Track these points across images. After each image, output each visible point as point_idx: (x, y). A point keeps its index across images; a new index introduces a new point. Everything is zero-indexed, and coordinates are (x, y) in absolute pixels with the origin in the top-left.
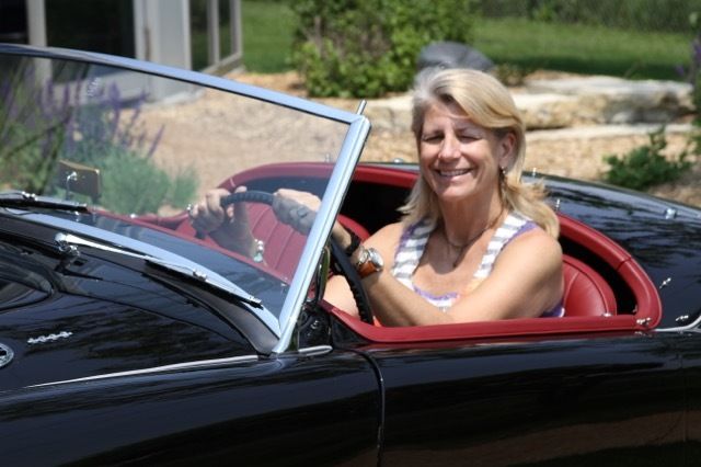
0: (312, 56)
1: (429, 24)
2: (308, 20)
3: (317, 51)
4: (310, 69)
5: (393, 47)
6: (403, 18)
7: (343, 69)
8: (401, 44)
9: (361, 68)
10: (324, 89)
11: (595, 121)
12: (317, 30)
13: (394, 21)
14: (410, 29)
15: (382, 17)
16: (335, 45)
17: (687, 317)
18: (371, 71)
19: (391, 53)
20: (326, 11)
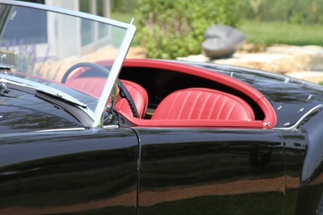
0: (148, 35)
1: (214, 17)
2: (146, 15)
3: (151, 32)
4: (146, 42)
5: (193, 29)
6: (200, 14)
7: (165, 42)
8: (197, 28)
9: (175, 41)
10: (154, 53)
11: (305, 70)
12: (151, 20)
13: (194, 15)
14: (203, 20)
15: (187, 13)
16: (160, 29)
17: (289, 124)
18: (180, 43)
19: (192, 33)
20: (156, 10)
